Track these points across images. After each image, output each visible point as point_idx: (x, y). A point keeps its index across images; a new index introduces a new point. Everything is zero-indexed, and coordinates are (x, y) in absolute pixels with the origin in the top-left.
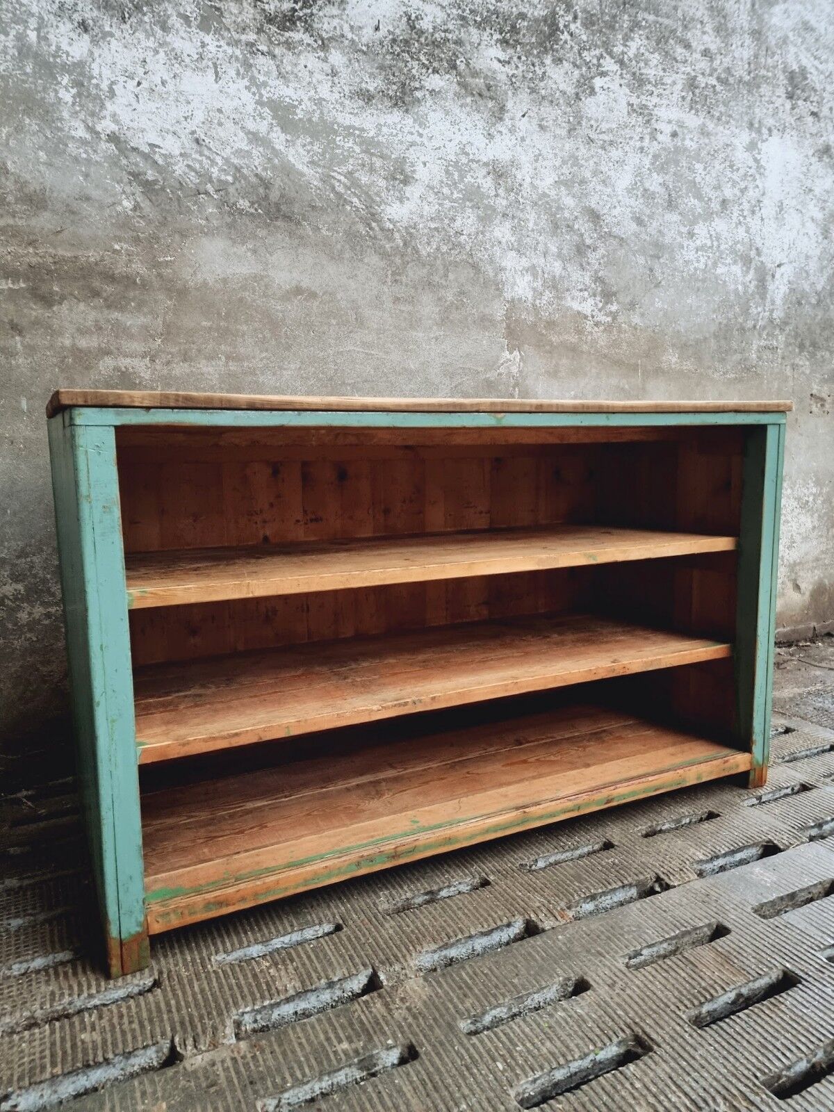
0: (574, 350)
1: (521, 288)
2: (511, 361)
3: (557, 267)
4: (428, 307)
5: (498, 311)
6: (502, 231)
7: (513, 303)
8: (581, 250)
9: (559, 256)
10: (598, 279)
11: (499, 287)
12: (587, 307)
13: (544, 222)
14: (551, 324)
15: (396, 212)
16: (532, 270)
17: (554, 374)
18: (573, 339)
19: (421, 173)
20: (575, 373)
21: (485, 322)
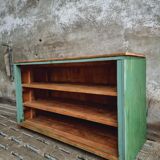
0: (147, 38)
1: (129, 25)
2: (126, 44)
3: (141, 17)
4: (105, 36)
5: (122, 33)
6: (124, 14)
7: (127, 30)
8: (149, 9)
9: (142, 14)
10: (155, 16)
11: (122, 27)
12: (151, 25)
13: (136, 6)
14: (138, 33)
15: (99, 19)
16: (133, 20)
17: (140, 45)
18: (146, 35)
19: (104, 9)
20: (147, 44)
21: (119, 36)
